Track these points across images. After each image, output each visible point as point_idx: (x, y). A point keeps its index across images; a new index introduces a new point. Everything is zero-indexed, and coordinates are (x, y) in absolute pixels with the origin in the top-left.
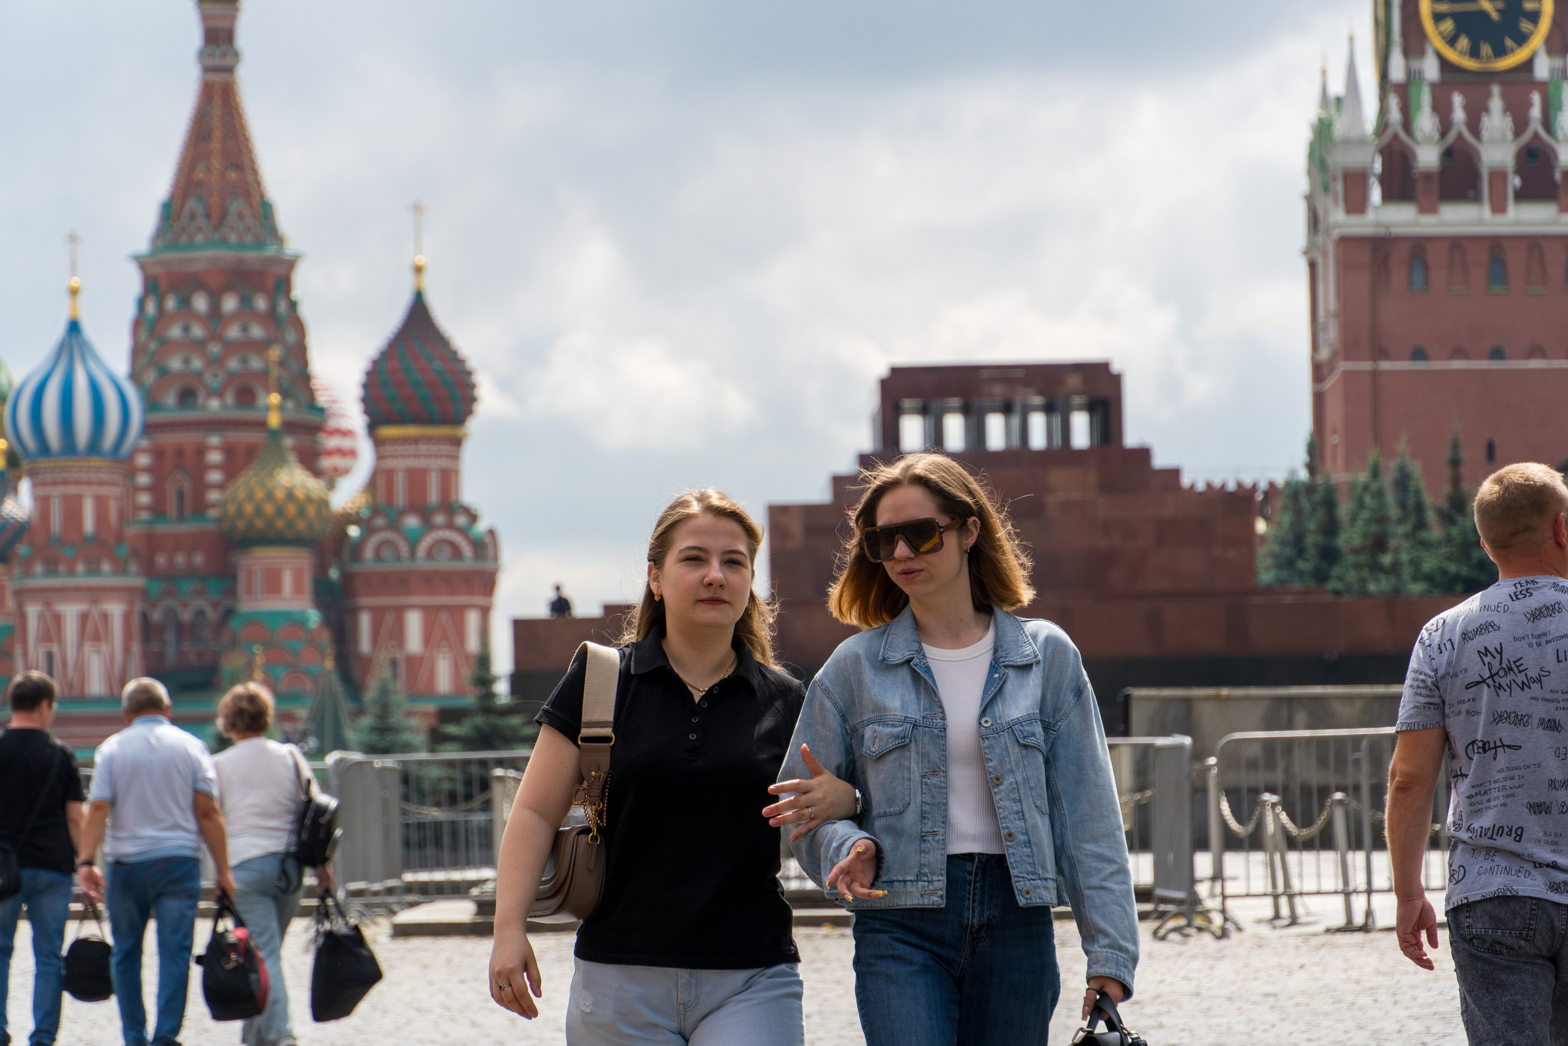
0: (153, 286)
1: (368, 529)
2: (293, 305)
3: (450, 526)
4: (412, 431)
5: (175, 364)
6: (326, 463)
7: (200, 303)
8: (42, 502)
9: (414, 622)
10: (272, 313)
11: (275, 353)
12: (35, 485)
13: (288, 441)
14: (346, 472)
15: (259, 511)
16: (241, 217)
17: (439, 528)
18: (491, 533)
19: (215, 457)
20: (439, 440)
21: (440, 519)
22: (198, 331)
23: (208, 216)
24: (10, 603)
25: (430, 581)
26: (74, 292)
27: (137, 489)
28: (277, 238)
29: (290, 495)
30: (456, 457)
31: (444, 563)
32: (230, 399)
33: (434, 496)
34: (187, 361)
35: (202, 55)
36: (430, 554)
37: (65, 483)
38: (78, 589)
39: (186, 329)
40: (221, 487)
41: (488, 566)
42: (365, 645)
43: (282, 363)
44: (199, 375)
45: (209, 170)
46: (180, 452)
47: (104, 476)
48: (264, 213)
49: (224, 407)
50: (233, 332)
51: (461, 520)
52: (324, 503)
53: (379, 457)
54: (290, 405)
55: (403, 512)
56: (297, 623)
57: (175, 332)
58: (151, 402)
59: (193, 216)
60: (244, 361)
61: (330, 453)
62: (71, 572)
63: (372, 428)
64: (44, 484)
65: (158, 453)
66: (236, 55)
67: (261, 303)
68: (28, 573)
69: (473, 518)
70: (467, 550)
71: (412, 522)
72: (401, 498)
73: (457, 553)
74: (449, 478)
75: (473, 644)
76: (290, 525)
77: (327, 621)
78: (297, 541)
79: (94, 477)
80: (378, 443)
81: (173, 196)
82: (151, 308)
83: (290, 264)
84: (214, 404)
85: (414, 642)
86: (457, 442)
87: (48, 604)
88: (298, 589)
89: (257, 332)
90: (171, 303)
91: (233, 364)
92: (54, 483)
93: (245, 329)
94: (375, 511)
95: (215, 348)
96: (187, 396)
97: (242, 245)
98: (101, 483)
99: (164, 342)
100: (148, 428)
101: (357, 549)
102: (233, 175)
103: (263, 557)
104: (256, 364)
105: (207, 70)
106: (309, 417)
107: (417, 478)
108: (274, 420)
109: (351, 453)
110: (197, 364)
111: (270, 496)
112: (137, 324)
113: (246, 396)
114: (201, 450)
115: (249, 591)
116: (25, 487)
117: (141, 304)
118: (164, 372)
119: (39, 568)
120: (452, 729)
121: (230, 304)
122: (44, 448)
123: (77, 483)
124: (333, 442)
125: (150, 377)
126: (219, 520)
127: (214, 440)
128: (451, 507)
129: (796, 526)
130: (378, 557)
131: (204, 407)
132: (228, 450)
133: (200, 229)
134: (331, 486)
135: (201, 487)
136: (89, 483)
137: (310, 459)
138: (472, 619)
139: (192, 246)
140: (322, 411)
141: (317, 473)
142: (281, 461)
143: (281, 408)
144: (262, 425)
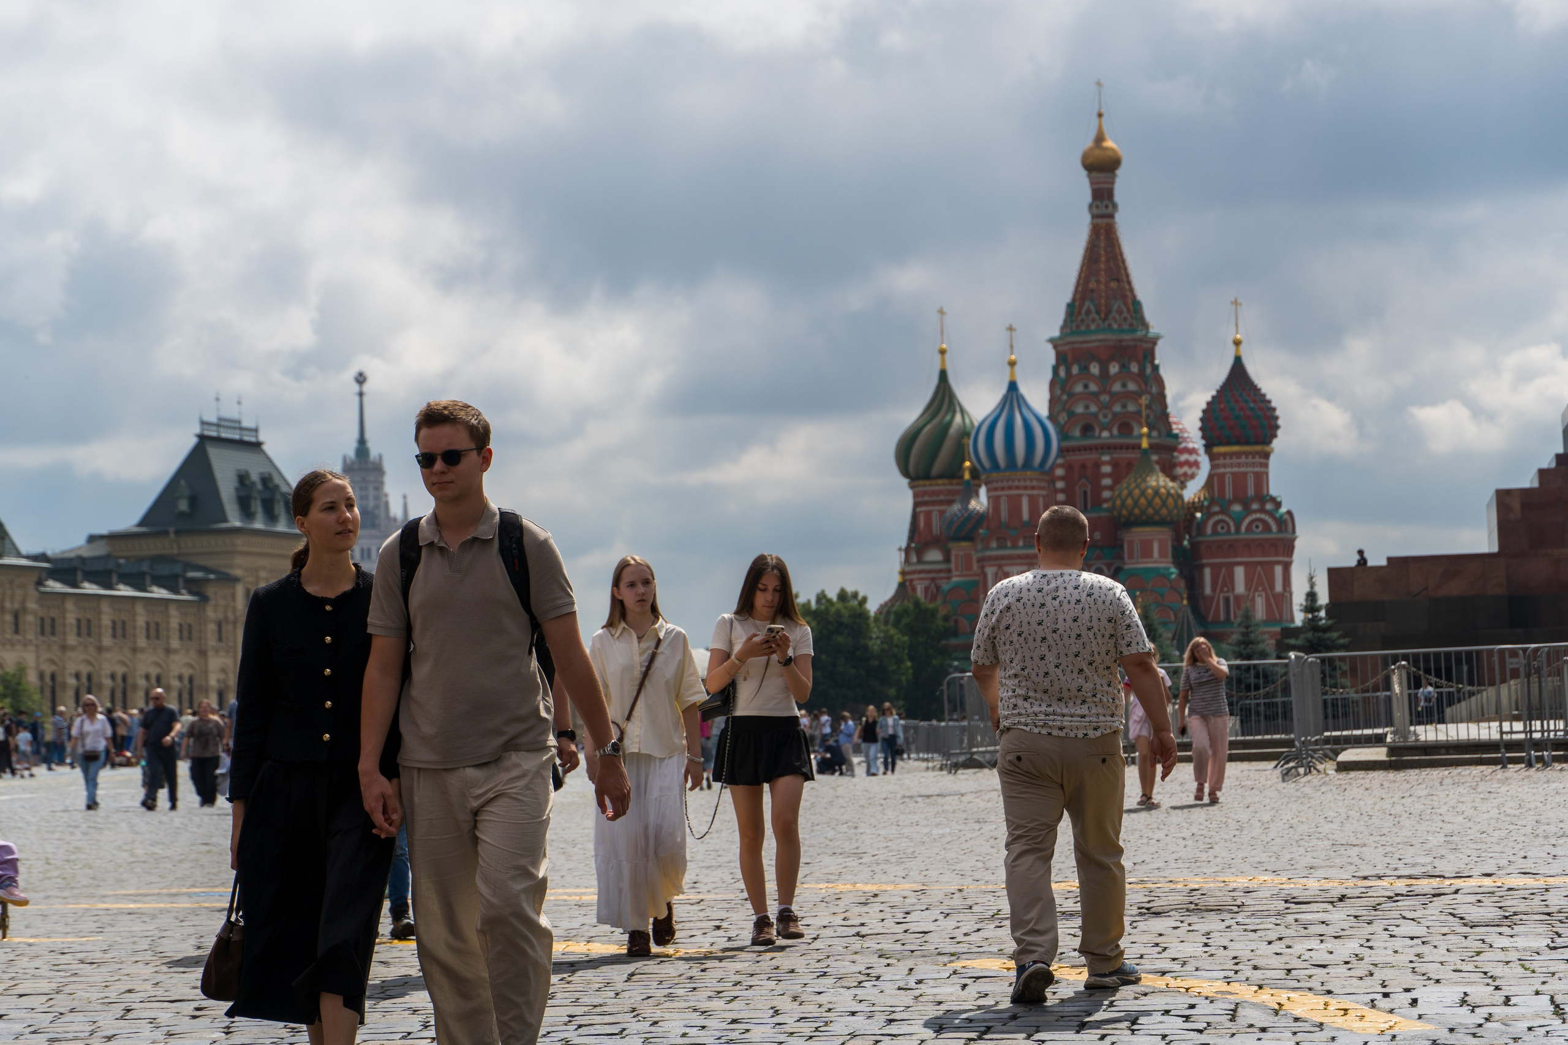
0: (1062, 359)
1: (1208, 515)
2: (1156, 368)
3: (1262, 510)
4: (1236, 448)
5: (1079, 409)
6: (1180, 471)
7: (1095, 369)
8: (994, 500)
9: (1240, 573)
10: (1142, 373)
11: (1144, 400)
12: (988, 491)
13: (1154, 458)
14: (1193, 476)
15: (1136, 503)
16: (1120, 312)
17: (1256, 511)
18: (1289, 513)
19: (1107, 469)
20: (1254, 454)
21: (1255, 506)
22: (1093, 387)
23: (1098, 313)
24: (975, 566)
25: (1249, 546)
26: (1012, 364)
27: (1056, 491)
28: (1146, 326)
29: (1156, 492)
30: (1266, 466)
31: (1258, 534)
32: (1115, 431)
33: (1251, 492)
34: (1087, 407)
35: (1091, 206)
36: (1249, 529)
37: (1010, 488)
38: (1019, 557)
39: (1086, 386)
40: (1111, 488)
41: (1289, 536)
42: (1208, 590)
43: (1148, 407)
44: (1095, 415)
45: (1098, 282)
46: (1083, 466)
47: (1035, 483)
48: (1135, 308)
49: (1112, 436)
50: (1117, 387)
51: (1269, 506)
52: (1181, 497)
53: (1213, 467)
54: (1155, 434)
55: (1231, 502)
56: (1163, 576)
57: (1079, 388)
58: (1063, 435)
59: (1088, 312)
60: (1124, 406)
61: (1182, 464)
62: (1015, 546)
63: (1208, 448)
64: (996, 489)
65: (1069, 467)
66: (1115, 206)
67: (1134, 368)
68: (987, 548)
69: (1278, 505)
70: (1274, 527)
71: (1237, 508)
72: (1229, 493)
73: (1267, 528)
74: (1261, 479)
75: (1279, 588)
76: (1157, 512)
77: (1181, 574)
78: (1162, 523)
79: (1028, 483)
80: (1212, 457)
81: (1074, 300)
82: (1062, 373)
83: (1154, 341)
84: (1105, 434)
85: (1240, 587)
86: (1267, 455)
87: (1000, 567)
88: (1162, 554)
89: (1132, 387)
90: (1075, 370)
91: (1117, 408)
92: (1003, 489)
93: (1124, 385)
94: (1212, 502)
95: (1104, 398)
96: (1087, 429)
97: (1121, 330)
98: (1033, 488)
99: (1071, 395)
100: (1062, 451)
101: (1201, 526)
102: (1114, 285)
103: (1138, 534)
104: (1131, 408)
105: (1094, 217)
106: (1169, 441)
107: (1239, 480)
108: (1145, 444)
109: (1196, 464)
110: (1093, 409)
111: (1143, 493)
112: (1053, 384)
113: (1126, 428)
114: (1098, 465)
115: (1131, 557)
116: (983, 491)
117: (1055, 370)
118: (1071, 414)
119: (994, 544)
120: (1292, 641)
121: (1114, 369)
122: (995, 465)
123: (1018, 488)
124: (1184, 457)
125: (1063, 418)
126: (1109, 510)
127: (1106, 458)
128: (1263, 497)
129: (1516, 505)
130: (1215, 531)
131: (1100, 437)
132: (1115, 464)
133: (1094, 320)
134: (1183, 486)
135: (1098, 489)
136: (1025, 488)
137: (1168, 469)
138: (1278, 570)
139: (1088, 332)
140: (1176, 436)
141: (1173, 479)
142: (1151, 471)
143: (1149, 436)
144: (1138, 446)
